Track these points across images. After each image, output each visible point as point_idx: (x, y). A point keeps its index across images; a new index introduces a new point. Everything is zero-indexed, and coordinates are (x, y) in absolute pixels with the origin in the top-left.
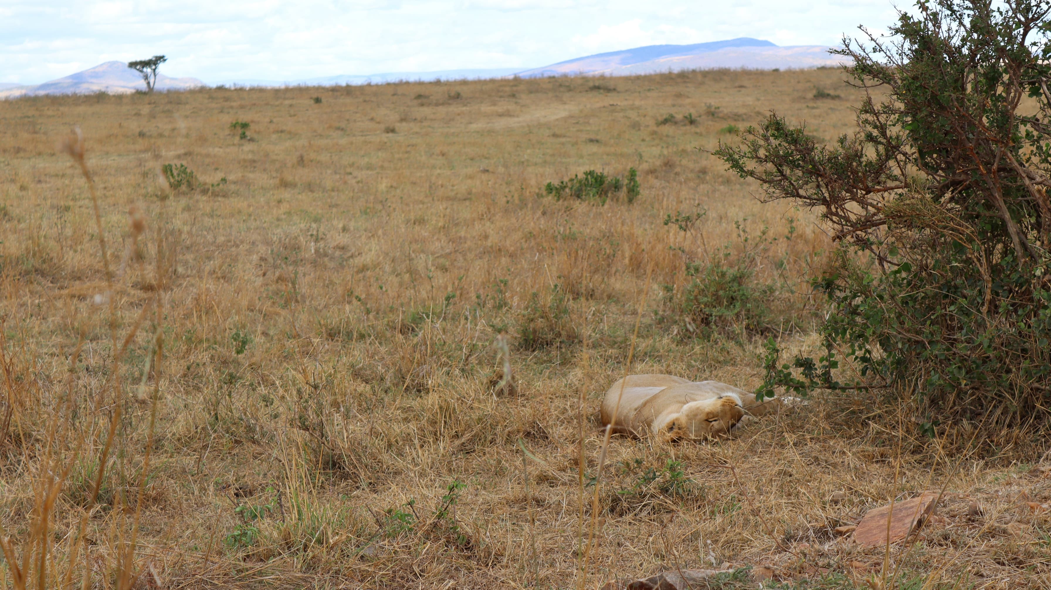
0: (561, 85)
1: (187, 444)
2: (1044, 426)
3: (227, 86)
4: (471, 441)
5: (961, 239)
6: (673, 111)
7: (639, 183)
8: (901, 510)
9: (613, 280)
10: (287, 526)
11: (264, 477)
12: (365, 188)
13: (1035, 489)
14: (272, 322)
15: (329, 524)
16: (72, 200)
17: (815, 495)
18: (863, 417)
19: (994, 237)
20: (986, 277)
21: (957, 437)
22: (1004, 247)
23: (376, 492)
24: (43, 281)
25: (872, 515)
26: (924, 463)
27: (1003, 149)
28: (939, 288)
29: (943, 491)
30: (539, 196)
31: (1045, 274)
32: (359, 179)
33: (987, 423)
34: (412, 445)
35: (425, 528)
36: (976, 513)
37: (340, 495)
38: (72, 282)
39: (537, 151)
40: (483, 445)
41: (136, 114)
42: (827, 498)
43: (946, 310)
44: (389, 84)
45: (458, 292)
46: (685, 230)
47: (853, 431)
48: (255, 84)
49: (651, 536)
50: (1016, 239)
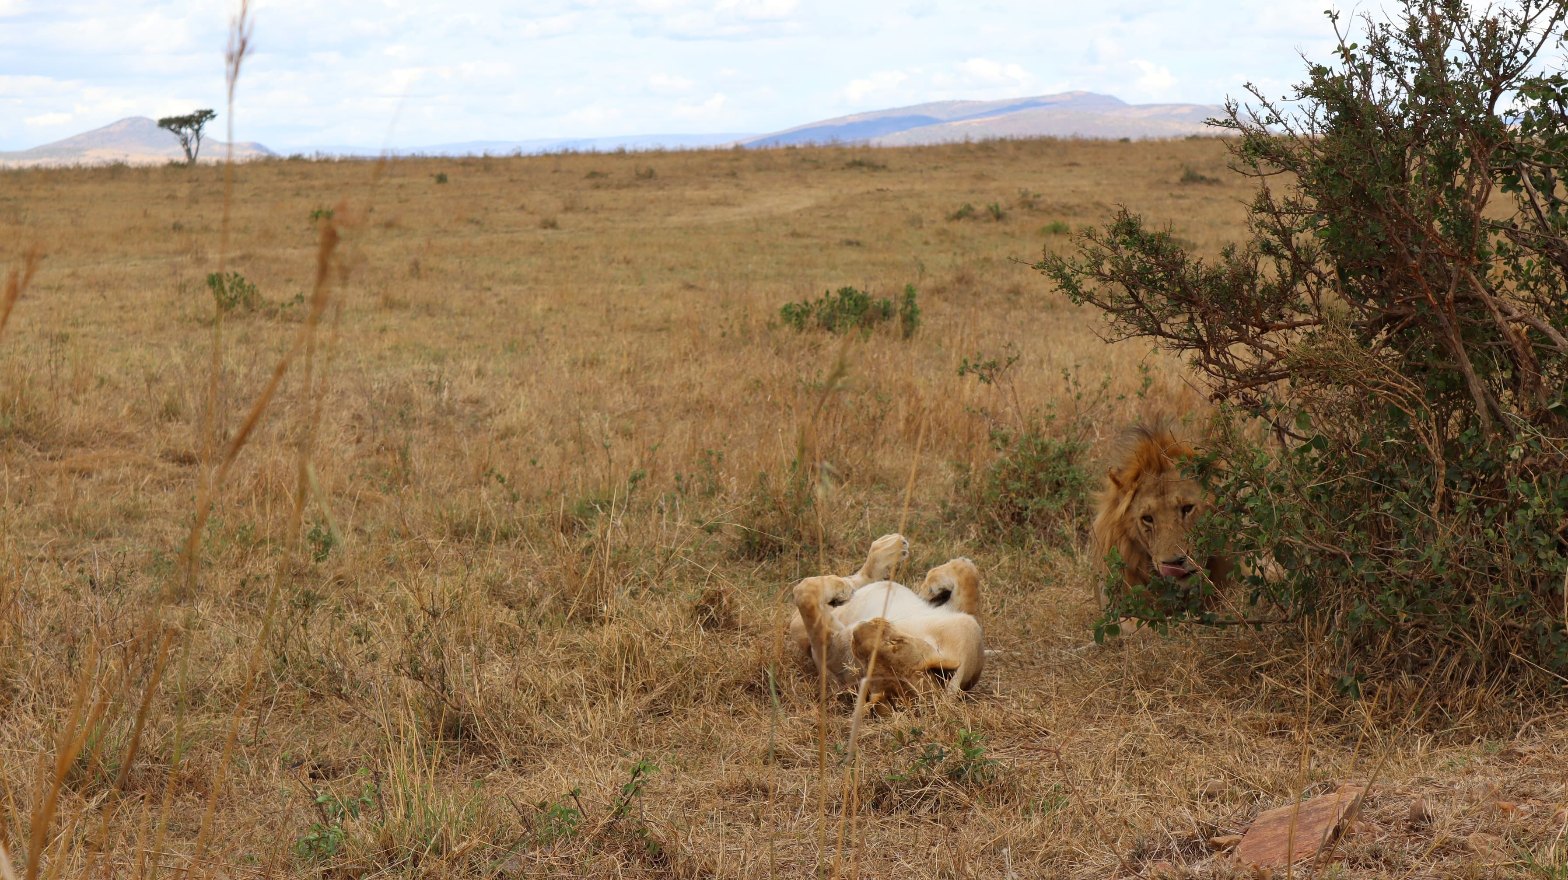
0: (804, 160)
1: (238, 698)
2: (1522, 684)
3: (306, 156)
4: (666, 696)
5: (1400, 402)
6: (971, 199)
7: (919, 307)
8: (1309, 813)
9: (879, 454)
10: (388, 827)
11: (355, 749)
12: (511, 311)
13: (1509, 782)
14: (369, 513)
15: (450, 824)
16: (72, 325)
17: (1179, 784)
18: (1253, 667)
19: (1450, 398)
20: (1438, 459)
21: (1392, 698)
22: (1464, 414)
23: (522, 773)
24: (28, 448)
25: (1266, 819)
26: (1343, 737)
27: (1463, 269)
28: (1366, 475)
29: (1372, 782)
30: (772, 326)
31: (1525, 456)
32: (502, 297)
33: (1436, 678)
34: (577, 703)
35: (596, 831)
36: (1422, 819)
37: (469, 778)
38: (71, 450)
39: (768, 258)
40: (684, 704)
41: (169, 197)
42: (1198, 789)
43: (1377, 509)
44: (547, 156)
45: (649, 471)
46: (989, 383)
47: (1237, 688)
48: (348, 153)
49: (934, 845)
50: (1482, 403)
